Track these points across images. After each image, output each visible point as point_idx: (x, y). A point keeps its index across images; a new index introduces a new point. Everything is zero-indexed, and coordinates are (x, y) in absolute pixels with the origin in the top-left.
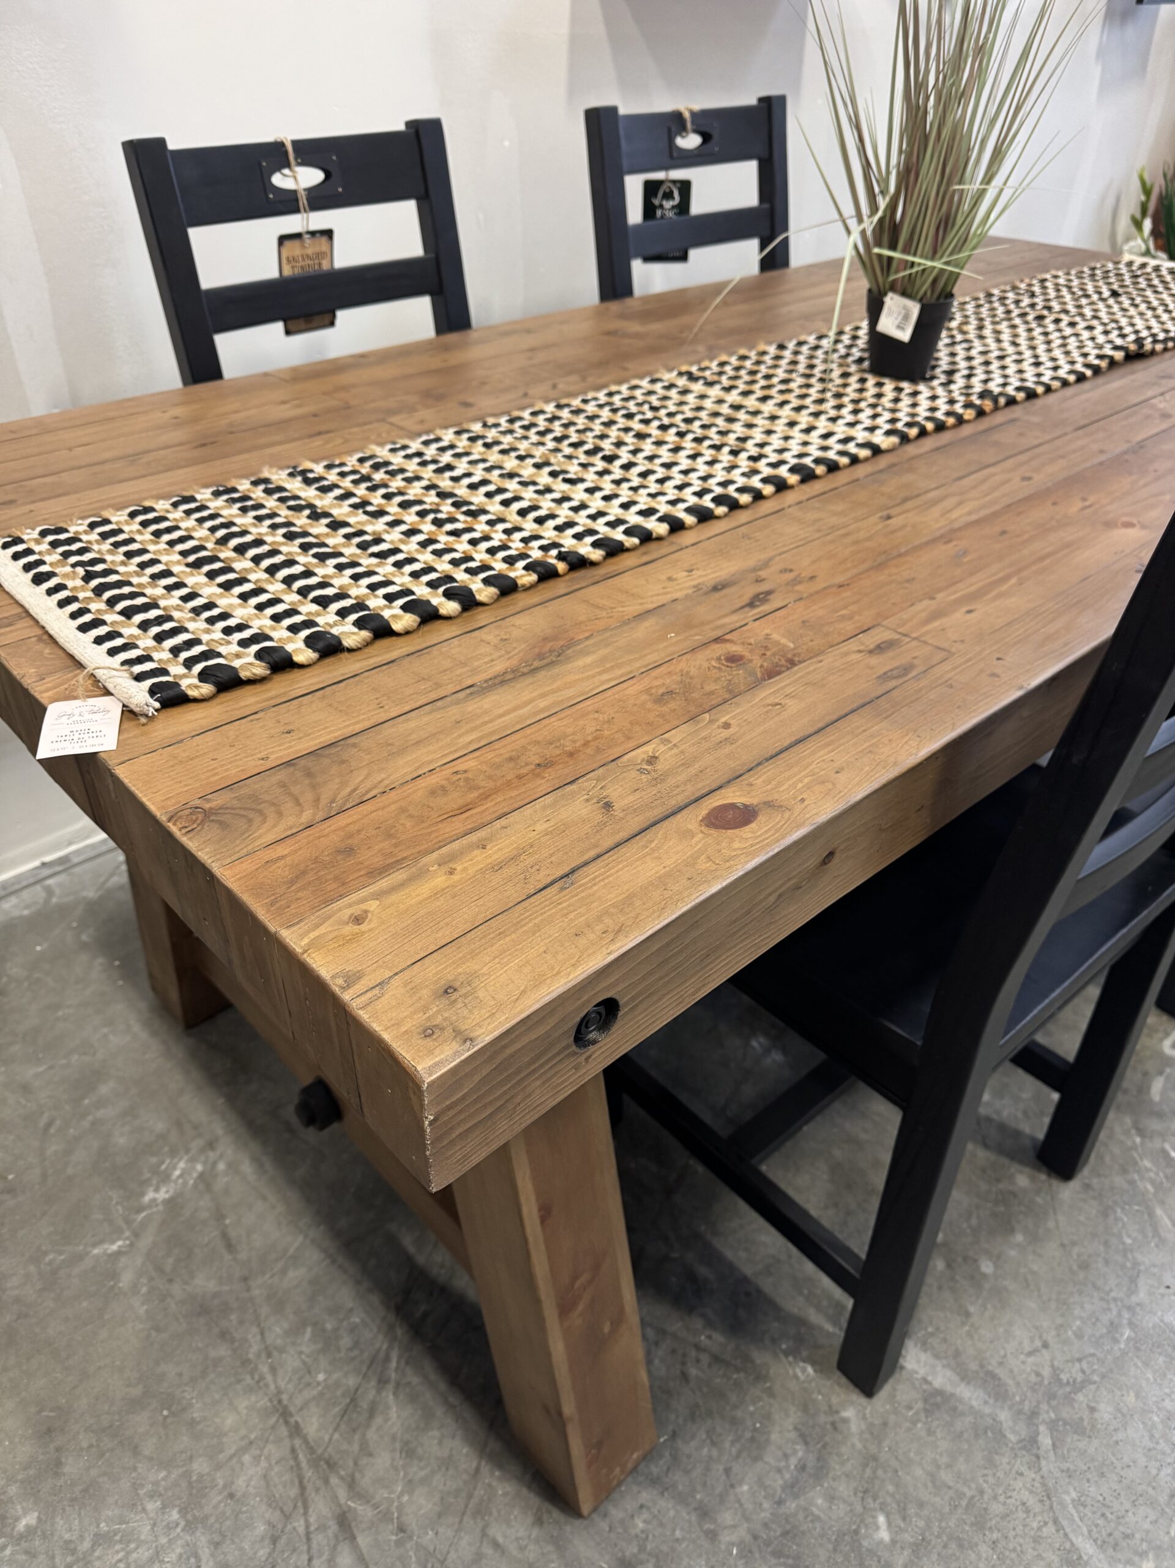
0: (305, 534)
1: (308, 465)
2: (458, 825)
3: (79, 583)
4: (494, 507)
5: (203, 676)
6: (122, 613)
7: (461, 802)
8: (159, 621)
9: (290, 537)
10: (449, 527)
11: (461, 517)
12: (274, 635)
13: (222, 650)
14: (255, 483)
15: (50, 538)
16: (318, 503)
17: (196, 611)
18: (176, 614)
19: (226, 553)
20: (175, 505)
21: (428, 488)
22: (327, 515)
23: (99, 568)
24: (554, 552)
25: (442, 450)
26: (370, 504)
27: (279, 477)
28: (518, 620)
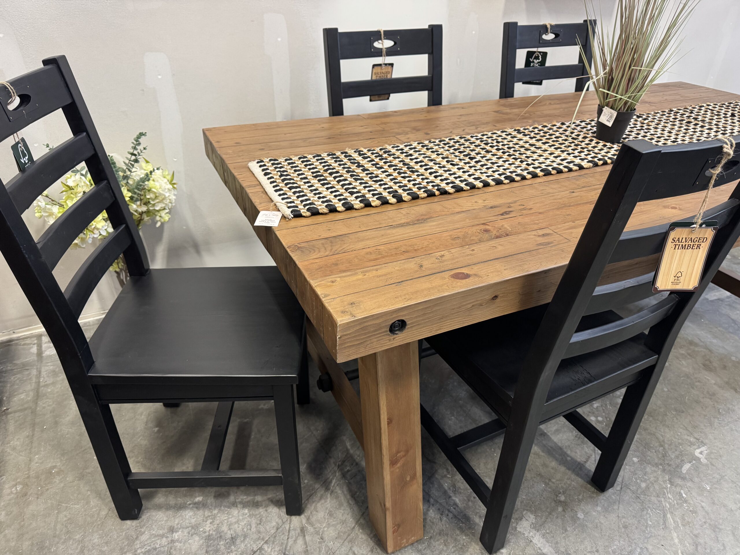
0: (354, 172)
1: (362, 149)
2: (372, 263)
3: (278, 177)
4: (422, 170)
5: (308, 210)
6: (289, 188)
7: (375, 257)
8: (300, 192)
9: (348, 172)
10: (403, 175)
11: (408, 172)
12: (333, 201)
13: (316, 203)
14: (342, 153)
15: (272, 162)
16: (361, 162)
17: (312, 191)
18: (305, 191)
19: (326, 174)
20: (314, 157)
21: (400, 161)
22: (363, 166)
23: (285, 173)
24: (436, 188)
25: (411, 149)
26: (379, 164)
27: (351, 152)
28: (415, 208)
